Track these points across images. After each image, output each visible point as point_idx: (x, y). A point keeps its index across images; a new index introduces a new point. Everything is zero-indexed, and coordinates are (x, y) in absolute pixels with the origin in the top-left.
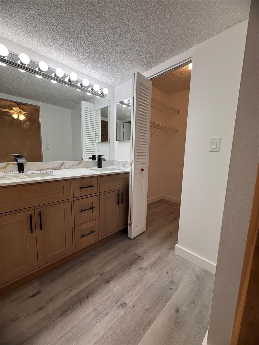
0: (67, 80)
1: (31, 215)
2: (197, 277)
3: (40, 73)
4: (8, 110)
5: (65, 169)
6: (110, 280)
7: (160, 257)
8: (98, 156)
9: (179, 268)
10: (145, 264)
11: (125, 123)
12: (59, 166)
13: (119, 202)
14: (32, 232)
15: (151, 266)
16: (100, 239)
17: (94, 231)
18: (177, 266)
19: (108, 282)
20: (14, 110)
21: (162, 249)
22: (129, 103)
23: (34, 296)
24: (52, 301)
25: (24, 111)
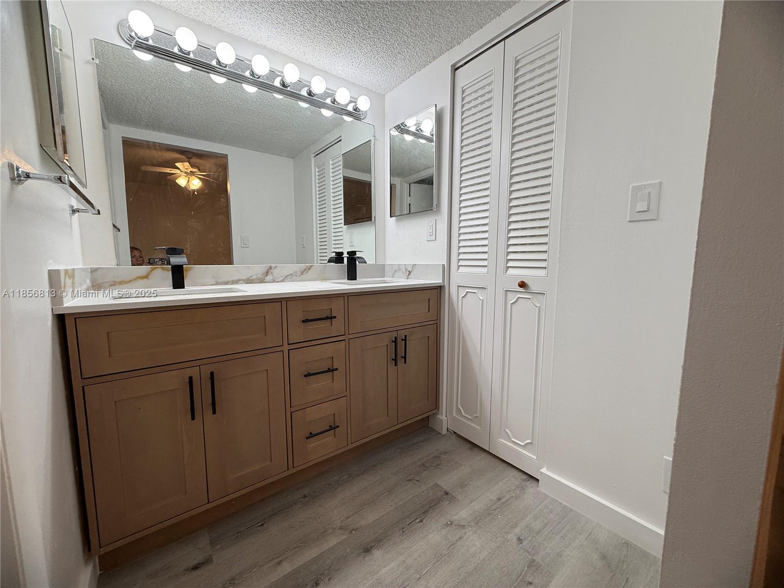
0: (277, 83)
1: (191, 379)
2: (604, 557)
3: (220, 69)
4: (168, 170)
5: (274, 281)
6: (372, 547)
7: (499, 499)
8: (348, 253)
9: (552, 530)
10: (462, 513)
11: (412, 185)
12: (260, 276)
13: (395, 360)
14: (193, 418)
15: (478, 520)
16: (351, 446)
17: (338, 427)
18: (546, 525)
19: (367, 550)
20: (179, 169)
21: (507, 479)
22: (419, 130)
23: (196, 568)
24: (234, 583)
25: (199, 170)
